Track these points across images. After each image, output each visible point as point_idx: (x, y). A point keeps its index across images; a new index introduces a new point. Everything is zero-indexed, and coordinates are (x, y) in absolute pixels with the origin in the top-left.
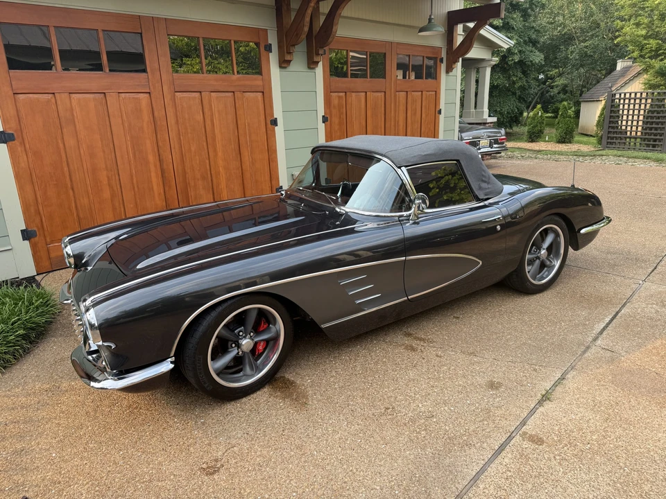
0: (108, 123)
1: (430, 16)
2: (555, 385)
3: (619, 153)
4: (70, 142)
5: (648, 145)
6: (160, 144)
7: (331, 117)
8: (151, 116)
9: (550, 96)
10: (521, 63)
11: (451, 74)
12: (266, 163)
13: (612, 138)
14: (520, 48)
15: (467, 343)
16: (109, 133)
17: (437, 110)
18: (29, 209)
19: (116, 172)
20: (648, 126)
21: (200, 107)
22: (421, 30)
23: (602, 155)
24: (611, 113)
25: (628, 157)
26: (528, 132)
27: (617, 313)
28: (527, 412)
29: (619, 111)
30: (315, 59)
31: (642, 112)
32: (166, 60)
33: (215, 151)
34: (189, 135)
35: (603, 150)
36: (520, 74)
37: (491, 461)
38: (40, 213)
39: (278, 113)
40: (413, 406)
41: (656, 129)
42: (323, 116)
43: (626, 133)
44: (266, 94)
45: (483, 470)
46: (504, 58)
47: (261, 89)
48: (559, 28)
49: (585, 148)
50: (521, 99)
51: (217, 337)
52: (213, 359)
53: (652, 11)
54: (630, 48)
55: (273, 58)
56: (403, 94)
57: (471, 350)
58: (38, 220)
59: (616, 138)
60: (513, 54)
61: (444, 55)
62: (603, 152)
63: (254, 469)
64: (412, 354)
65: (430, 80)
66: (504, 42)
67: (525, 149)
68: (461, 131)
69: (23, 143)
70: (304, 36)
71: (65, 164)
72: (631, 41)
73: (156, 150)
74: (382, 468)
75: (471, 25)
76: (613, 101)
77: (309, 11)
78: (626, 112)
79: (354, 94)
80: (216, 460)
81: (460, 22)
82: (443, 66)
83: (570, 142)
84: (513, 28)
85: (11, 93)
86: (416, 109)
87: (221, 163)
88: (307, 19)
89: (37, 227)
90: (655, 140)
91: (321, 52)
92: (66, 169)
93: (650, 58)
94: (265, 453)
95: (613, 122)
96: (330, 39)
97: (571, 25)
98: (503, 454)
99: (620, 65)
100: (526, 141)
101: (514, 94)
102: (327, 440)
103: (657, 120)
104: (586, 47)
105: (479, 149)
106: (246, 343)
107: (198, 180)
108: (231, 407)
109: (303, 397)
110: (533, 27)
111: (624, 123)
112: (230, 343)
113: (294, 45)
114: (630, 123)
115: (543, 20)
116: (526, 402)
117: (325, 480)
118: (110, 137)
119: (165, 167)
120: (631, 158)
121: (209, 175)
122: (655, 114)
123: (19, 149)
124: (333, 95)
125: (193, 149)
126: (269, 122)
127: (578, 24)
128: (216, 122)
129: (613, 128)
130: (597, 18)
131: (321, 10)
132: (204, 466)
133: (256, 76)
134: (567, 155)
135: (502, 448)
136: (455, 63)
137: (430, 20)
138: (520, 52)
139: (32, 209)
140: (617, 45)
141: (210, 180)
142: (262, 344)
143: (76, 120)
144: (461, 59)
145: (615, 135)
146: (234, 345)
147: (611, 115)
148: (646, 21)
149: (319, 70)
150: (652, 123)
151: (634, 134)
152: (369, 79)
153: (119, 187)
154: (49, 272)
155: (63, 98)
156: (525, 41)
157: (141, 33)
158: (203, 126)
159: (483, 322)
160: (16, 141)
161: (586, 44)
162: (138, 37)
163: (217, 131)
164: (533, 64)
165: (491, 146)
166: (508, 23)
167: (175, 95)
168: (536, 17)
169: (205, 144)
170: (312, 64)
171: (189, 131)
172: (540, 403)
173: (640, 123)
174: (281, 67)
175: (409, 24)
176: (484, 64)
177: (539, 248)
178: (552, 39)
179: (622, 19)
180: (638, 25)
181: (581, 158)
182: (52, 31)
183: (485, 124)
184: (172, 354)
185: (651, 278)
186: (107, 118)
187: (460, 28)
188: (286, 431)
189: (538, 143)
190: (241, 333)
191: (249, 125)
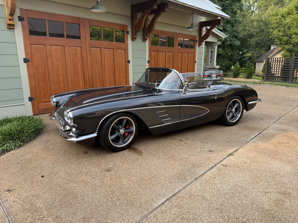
0: (64, 58)
1: (192, 23)
2: (234, 152)
3: (271, 83)
4: (50, 64)
5: (283, 80)
6: (84, 67)
7: (151, 61)
8: (81, 56)
9: (244, 60)
10: (230, 45)
11: (200, 47)
12: (125, 78)
13: (268, 77)
14: (230, 39)
15: (202, 139)
16: (65, 62)
17: (195, 61)
18: (33, 89)
19: (66, 77)
20: (283, 72)
21: (100, 54)
22: (188, 28)
23: (264, 84)
24: (268, 66)
25: (275, 85)
26: (233, 74)
27: (261, 133)
28: (223, 158)
29: (271, 65)
30: (146, 38)
31: (280, 66)
32: (88, 35)
33: (105, 71)
34: (95, 64)
35: (265, 81)
36: (230, 50)
37: (208, 170)
38: (36, 91)
39: (130, 58)
40: (181, 156)
41: (286, 73)
42: (148, 61)
43: (274, 75)
44: (126, 50)
45: (205, 173)
46: (223, 43)
47: (124, 48)
48: (247, 32)
49: (257, 81)
50: (231, 60)
51: (112, 127)
52: (110, 135)
53: (285, 25)
54: (276, 40)
55: (129, 37)
56: (180, 54)
57: (204, 141)
58: (35, 94)
59: (270, 77)
60: (227, 41)
61: (198, 39)
62: (265, 82)
63: (124, 170)
64: (181, 142)
65: (192, 49)
66: (223, 35)
67: (232, 80)
68: (204, 71)
69: (32, 63)
70: (142, 28)
71: (47, 73)
72: (276, 37)
73: (82, 69)
74: (169, 171)
75: (209, 28)
76: (268, 61)
77: (145, 19)
78: (274, 66)
79: (160, 53)
80: (110, 168)
81: (205, 26)
82: (197, 44)
83: (251, 78)
84: (227, 31)
85: (29, 44)
86: (186, 60)
87: (107, 76)
88: (144, 22)
89: (35, 96)
90: (286, 78)
91: (148, 35)
92: (47, 74)
93: (285, 44)
94: (128, 166)
95: (269, 70)
96: (152, 30)
97: (252, 31)
98: (213, 169)
99: (272, 48)
100: (232, 77)
101: (228, 58)
102: (150, 164)
103: (287, 70)
104: (258, 40)
105: (212, 78)
106: (122, 131)
107: (98, 82)
108: (114, 154)
109: (141, 152)
110: (236, 31)
111: (273, 70)
112: (116, 130)
113: (138, 32)
114: (275, 70)
115: (240, 28)
116: (223, 156)
117: (149, 174)
118: (65, 63)
119: (85, 76)
120: (276, 85)
121: (102, 81)
122: (286, 67)
123: (31, 65)
124: (153, 52)
125: (96, 70)
126: (126, 62)
127: (255, 30)
128: (106, 60)
129: (269, 72)
130: (263, 28)
131: (149, 19)
132: (106, 169)
133: (122, 43)
134: (249, 83)
135: (213, 167)
136: (202, 42)
137: (192, 24)
138: (230, 40)
139: (34, 89)
140: (271, 39)
141: (102, 83)
142: (127, 133)
143: (53, 55)
144: (204, 41)
145: (270, 75)
146: (117, 131)
147: (268, 67)
148: (282, 29)
149: (147, 42)
150: (285, 71)
151: (277, 75)
152: (167, 47)
153: (67, 83)
154: (38, 115)
155: (48, 47)
156: (232, 36)
157: (79, 24)
158: (101, 61)
159: (209, 134)
160: (30, 62)
161: (258, 38)
162: (78, 25)
163: (106, 64)
164: (235, 46)
165: (217, 77)
166: (225, 29)
167: (91, 48)
168: (237, 27)
169: (101, 68)
170: (144, 40)
171: (95, 63)
172: (228, 156)
173: (280, 71)
174: (132, 40)
175: (184, 26)
176: (214, 44)
177: (232, 108)
178: (244, 36)
179: (273, 28)
180: (279, 31)
181: (255, 85)
182: (47, 21)
183: (214, 69)
184: (97, 131)
185: (276, 123)
186: (64, 56)
187: (204, 29)
188: (135, 161)
189: (237, 78)
190: (120, 127)
191: (119, 62)
